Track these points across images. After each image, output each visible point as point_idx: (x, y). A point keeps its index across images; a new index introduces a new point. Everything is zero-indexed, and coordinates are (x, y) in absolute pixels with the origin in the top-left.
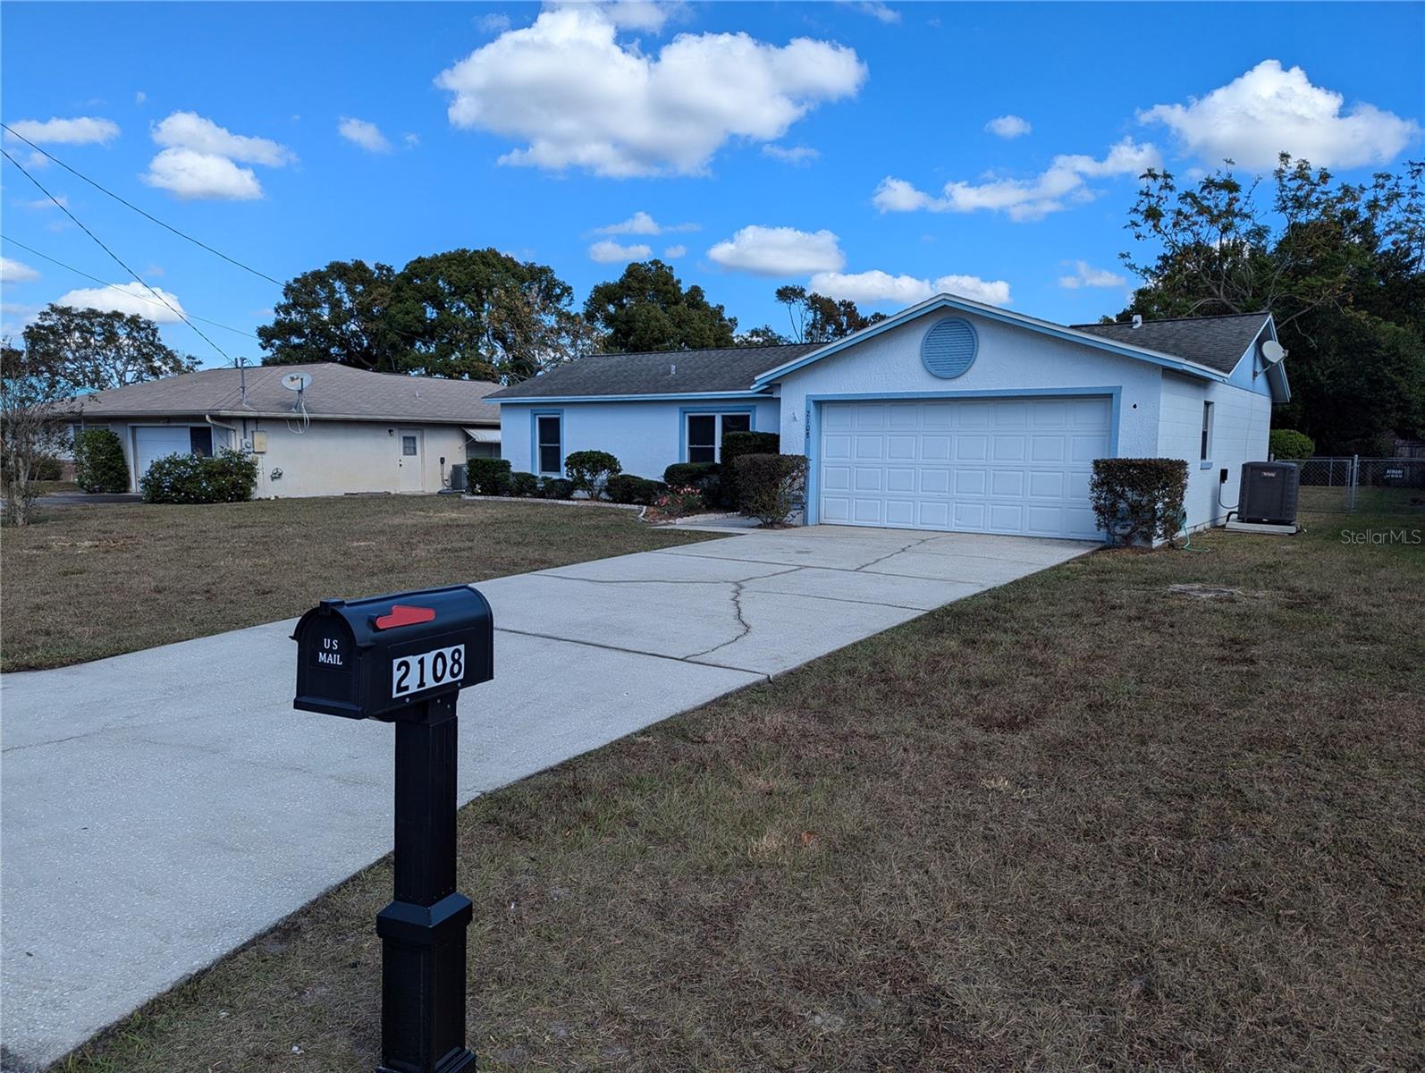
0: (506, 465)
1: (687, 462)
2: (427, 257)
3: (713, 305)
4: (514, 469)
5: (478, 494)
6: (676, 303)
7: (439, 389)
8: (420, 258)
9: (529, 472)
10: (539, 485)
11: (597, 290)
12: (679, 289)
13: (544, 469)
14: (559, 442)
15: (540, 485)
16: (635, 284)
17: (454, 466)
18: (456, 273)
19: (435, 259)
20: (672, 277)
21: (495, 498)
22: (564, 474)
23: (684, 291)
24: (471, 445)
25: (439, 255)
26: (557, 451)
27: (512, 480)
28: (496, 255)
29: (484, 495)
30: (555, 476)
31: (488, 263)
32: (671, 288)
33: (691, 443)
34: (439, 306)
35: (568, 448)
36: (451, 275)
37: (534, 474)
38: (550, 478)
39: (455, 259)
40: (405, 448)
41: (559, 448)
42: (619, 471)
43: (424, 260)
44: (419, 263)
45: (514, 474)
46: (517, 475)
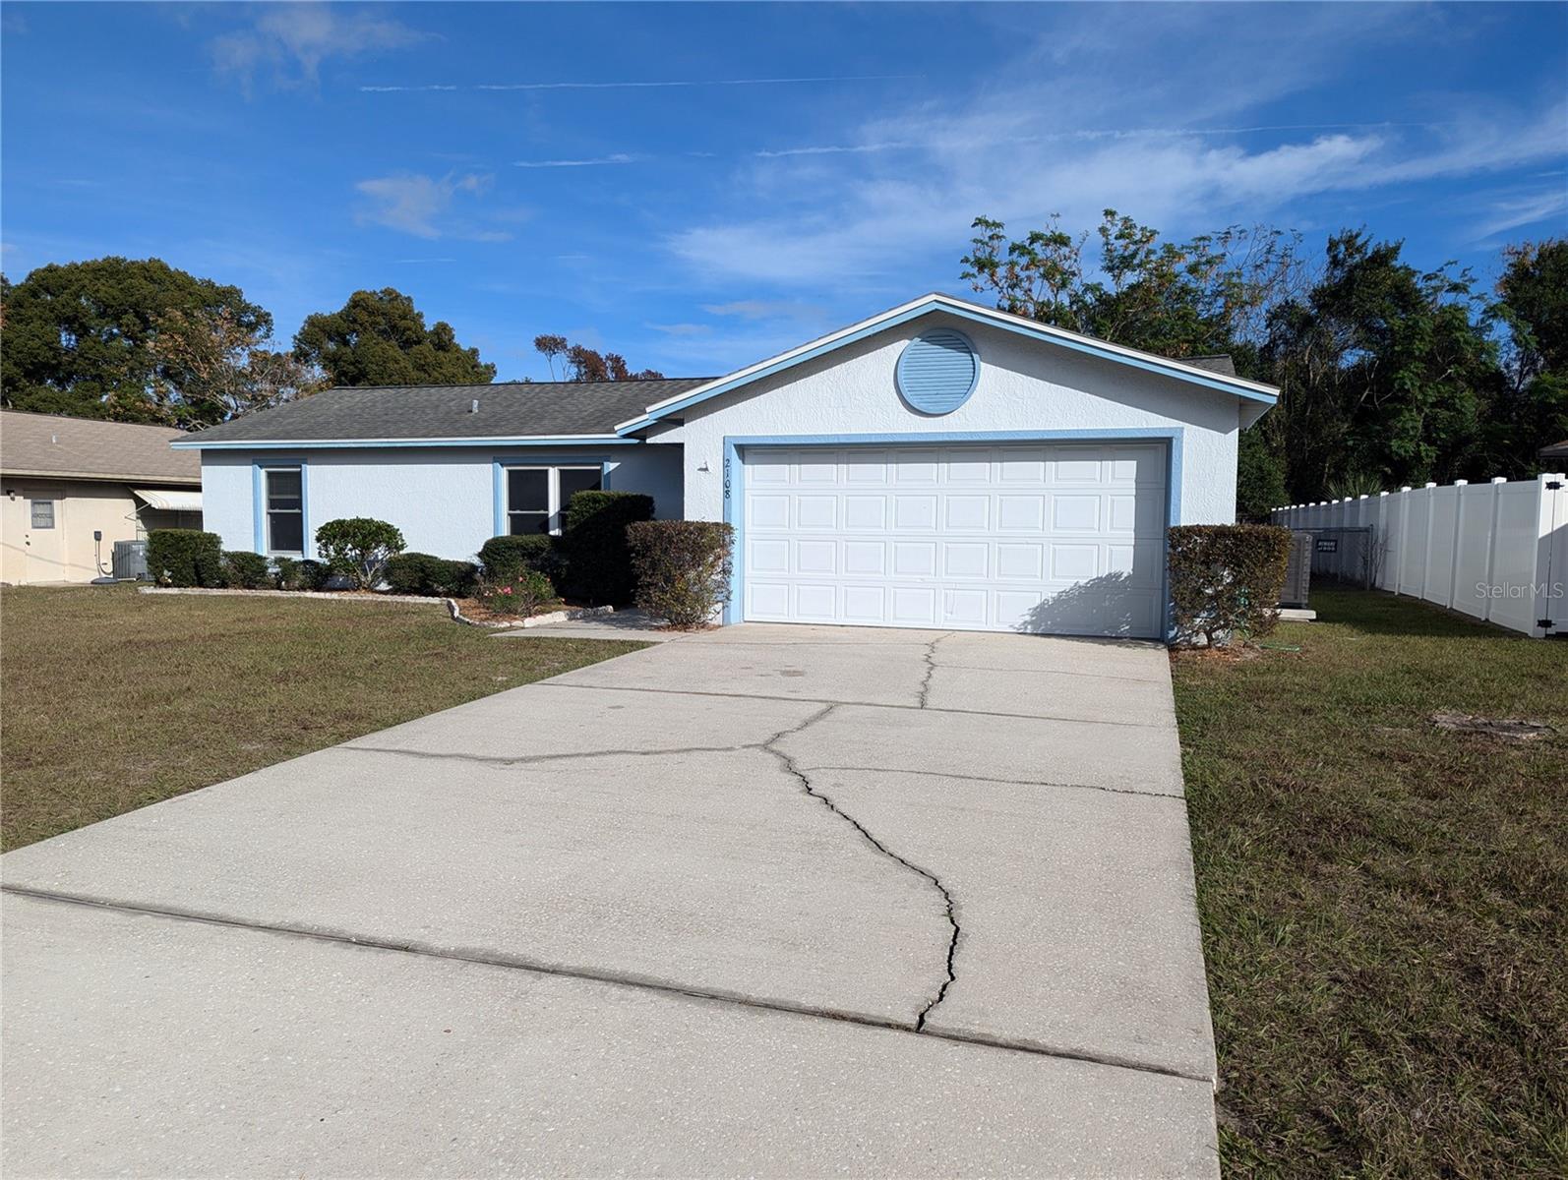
0: (214, 540)
1: (506, 534)
2: (62, 265)
3: (465, 347)
4: (226, 547)
5: (168, 586)
6: (419, 342)
7: (90, 434)
8: (50, 266)
9: (251, 550)
10: (270, 570)
11: (312, 322)
12: (422, 326)
13: (276, 544)
14: (301, 508)
15: (273, 570)
16: (364, 317)
17: (117, 544)
18: (106, 289)
19: (74, 268)
20: (411, 311)
21: (197, 591)
22: (312, 551)
23: (429, 327)
24: (147, 513)
25: (79, 263)
26: (297, 522)
27: (222, 563)
28: (164, 268)
29: (179, 586)
30: (296, 557)
31: (151, 277)
32: (410, 324)
33: (511, 507)
34: (82, 332)
35: (316, 515)
36: (97, 291)
37: (260, 554)
38: (289, 560)
39: (104, 269)
40: (34, 516)
41: (301, 514)
42: (402, 547)
43: (57, 269)
44: (51, 271)
45: (226, 554)
46: (233, 557)
